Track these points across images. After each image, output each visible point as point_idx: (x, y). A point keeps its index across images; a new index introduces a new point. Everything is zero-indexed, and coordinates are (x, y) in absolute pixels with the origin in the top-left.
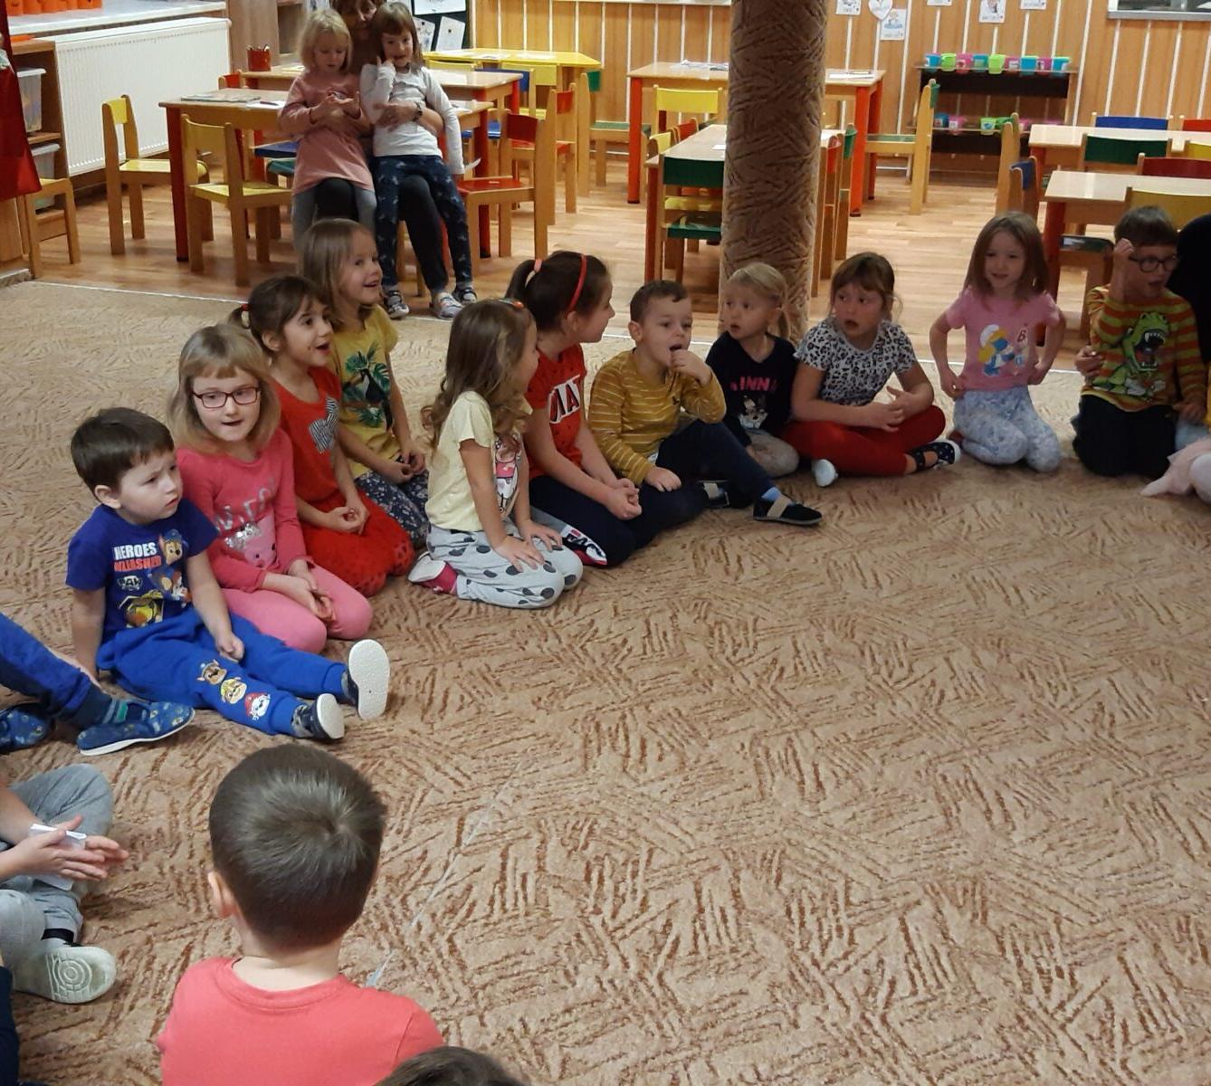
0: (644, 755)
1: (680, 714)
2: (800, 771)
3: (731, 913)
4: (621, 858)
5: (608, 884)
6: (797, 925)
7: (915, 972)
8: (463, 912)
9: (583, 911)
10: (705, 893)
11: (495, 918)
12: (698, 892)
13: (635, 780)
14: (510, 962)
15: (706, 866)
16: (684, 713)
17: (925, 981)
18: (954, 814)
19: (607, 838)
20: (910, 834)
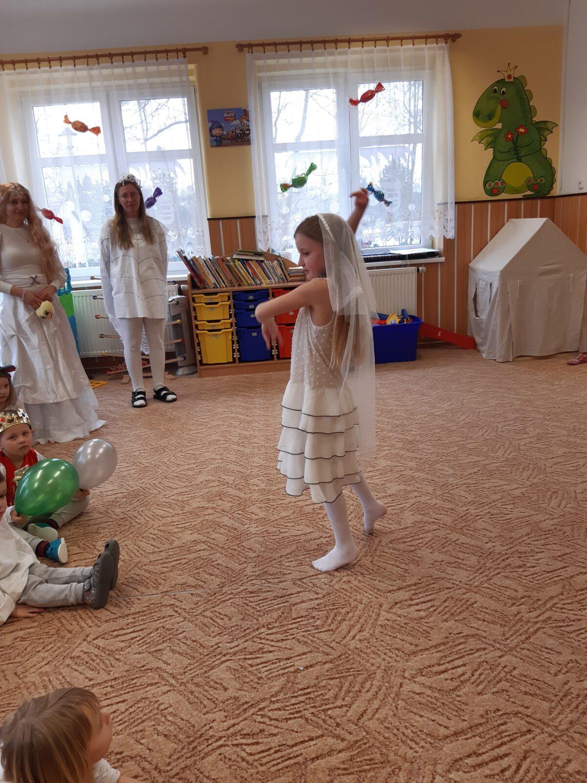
0: (417, 604)
1: (473, 604)
2: (452, 661)
3: (292, 669)
4: (318, 622)
5: (294, 626)
6: (292, 695)
7: (272, 751)
8: (252, 595)
9: (267, 625)
10: (304, 657)
11: (250, 604)
12: (304, 654)
13: (391, 608)
14: (222, 617)
15: (329, 650)
16: (475, 605)
17: (264, 757)
18: (460, 738)
19: (332, 615)
20: (417, 721)
